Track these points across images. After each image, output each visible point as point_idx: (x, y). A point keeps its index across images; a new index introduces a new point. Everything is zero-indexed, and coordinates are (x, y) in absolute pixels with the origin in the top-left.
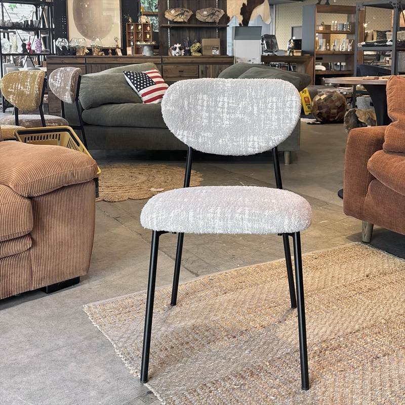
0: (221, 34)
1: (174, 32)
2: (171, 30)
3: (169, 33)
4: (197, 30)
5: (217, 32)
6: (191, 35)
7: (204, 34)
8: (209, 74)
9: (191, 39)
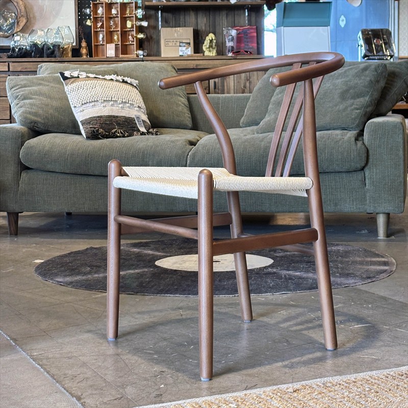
0: (253, 19)
1: (169, 16)
2: (164, 14)
3: (160, 19)
4: (211, 13)
5: (247, 14)
6: (199, 21)
7: (223, 19)
8: (227, 89)
9: (199, 28)
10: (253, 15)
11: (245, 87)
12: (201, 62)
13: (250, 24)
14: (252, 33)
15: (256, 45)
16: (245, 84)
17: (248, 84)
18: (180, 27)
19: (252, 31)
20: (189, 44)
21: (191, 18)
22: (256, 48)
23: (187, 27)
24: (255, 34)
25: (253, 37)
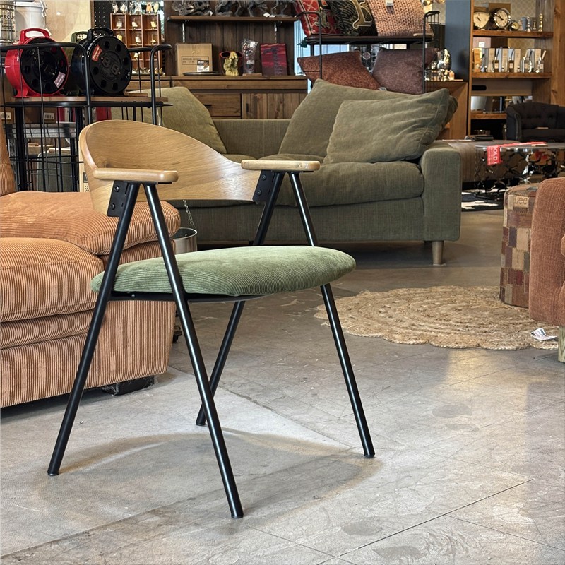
0: (282, 35)
2: (188, 28)
3: (184, 34)
4: (238, 28)
5: (276, 30)
6: (226, 37)
7: (250, 35)
8: (260, 112)
9: (226, 44)
10: (282, 30)
11: (278, 110)
13: (279, 41)
14: (280, 51)
15: (286, 64)
16: (279, 106)
17: (281, 107)
19: (281, 49)
21: (217, 33)
22: (286, 67)
24: (284, 53)
25: (282, 55)
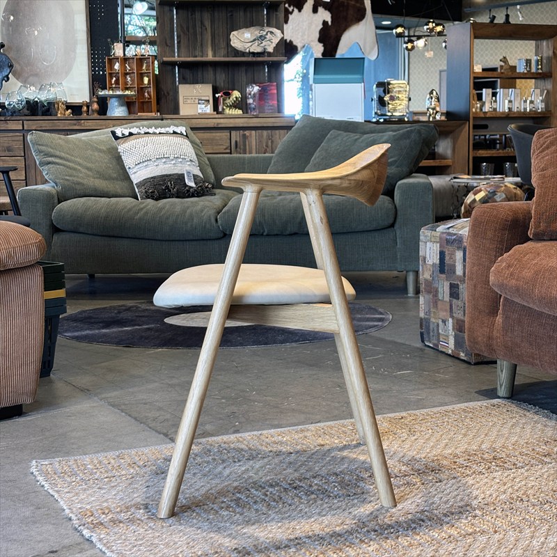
0: (273, 75)
2: (181, 69)
3: (177, 75)
4: (230, 69)
5: (267, 70)
6: (218, 78)
7: (242, 76)
8: (249, 149)
9: (218, 84)
10: (273, 70)
11: (267, 146)
12: (222, 121)
13: (270, 80)
14: (271, 90)
15: (276, 102)
16: (267, 143)
17: (270, 143)
18: (197, 83)
19: (272, 87)
20: (208, 101)
22: (276, 106)
23: (205, 83)
24: (275, 91)
25: (273, 94)
